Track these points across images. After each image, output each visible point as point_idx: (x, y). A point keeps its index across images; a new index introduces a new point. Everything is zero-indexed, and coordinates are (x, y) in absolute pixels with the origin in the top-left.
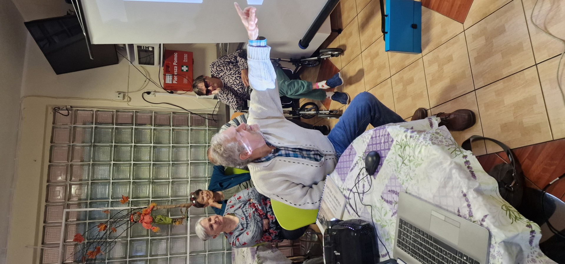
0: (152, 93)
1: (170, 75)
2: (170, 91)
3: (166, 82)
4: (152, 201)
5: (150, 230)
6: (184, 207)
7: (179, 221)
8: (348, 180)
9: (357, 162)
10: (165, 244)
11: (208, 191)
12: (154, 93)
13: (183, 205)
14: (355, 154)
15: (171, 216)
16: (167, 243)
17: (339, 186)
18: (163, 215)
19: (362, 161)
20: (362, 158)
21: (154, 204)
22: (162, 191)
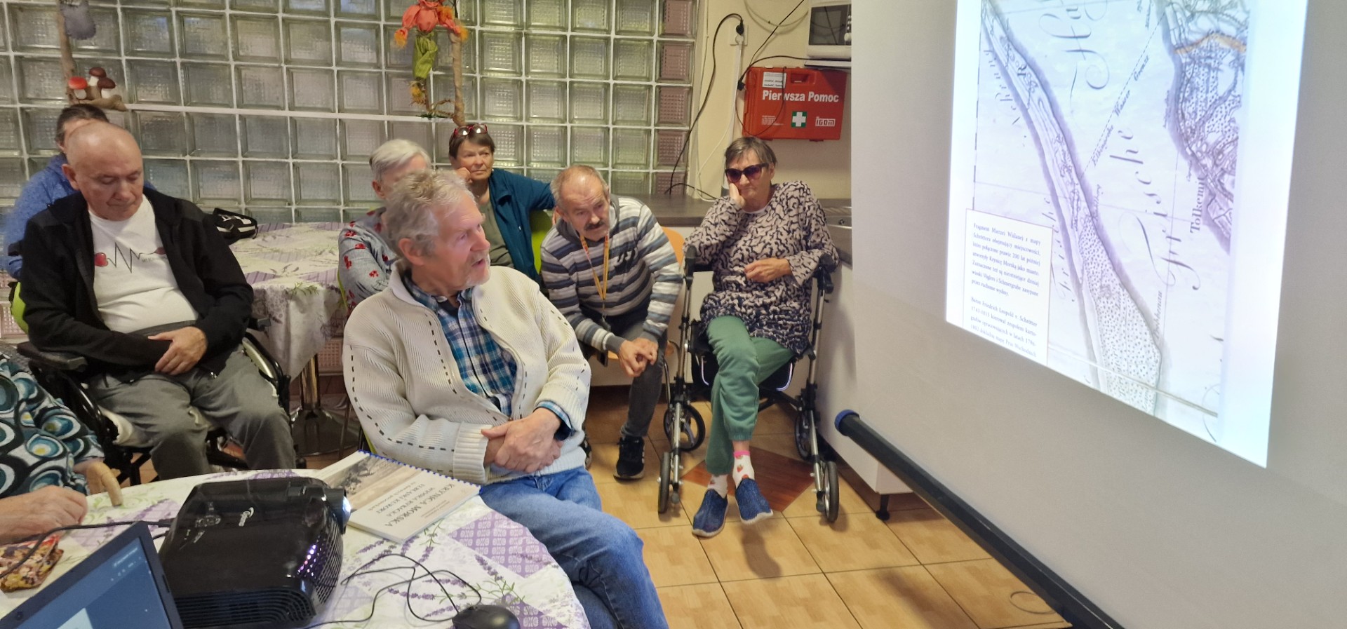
0: (740, 38)
1: (782, 82)
2: (743, 81)
3: (765, 73)
4: (474, 30)
5: (400, 23)
6: (456, 108)
7: (419, 95)
8: (455, 550)
9: (501, 578)
10: (366, 61)
11: (488, 167)
12: (741, 43)
13: (460, 105)
14: (523, 574)
15: (435, 76)
16: (370, 65)
17: (444, 522)
18: (436, 55)
19: (500, 595)
20: (508, 594)
21: (464, 36)
22: (498, 57)
